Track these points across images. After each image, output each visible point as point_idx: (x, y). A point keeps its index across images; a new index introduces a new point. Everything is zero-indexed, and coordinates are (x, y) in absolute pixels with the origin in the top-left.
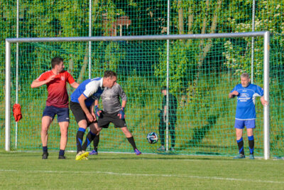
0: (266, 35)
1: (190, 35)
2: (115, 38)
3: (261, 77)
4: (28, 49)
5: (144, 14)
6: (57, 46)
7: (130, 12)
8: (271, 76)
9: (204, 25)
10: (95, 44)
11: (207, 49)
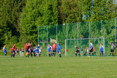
0: (104, 38)
1: (93, 38)
2: (82, 39)
3: (103, 44)
4: (68, 41)
5: (86, 35)
6: (73, 40)
7: (84, 35)
8: (105, 44)
9: (95, 37)
10: (79, 40)
11: (95, 40)
